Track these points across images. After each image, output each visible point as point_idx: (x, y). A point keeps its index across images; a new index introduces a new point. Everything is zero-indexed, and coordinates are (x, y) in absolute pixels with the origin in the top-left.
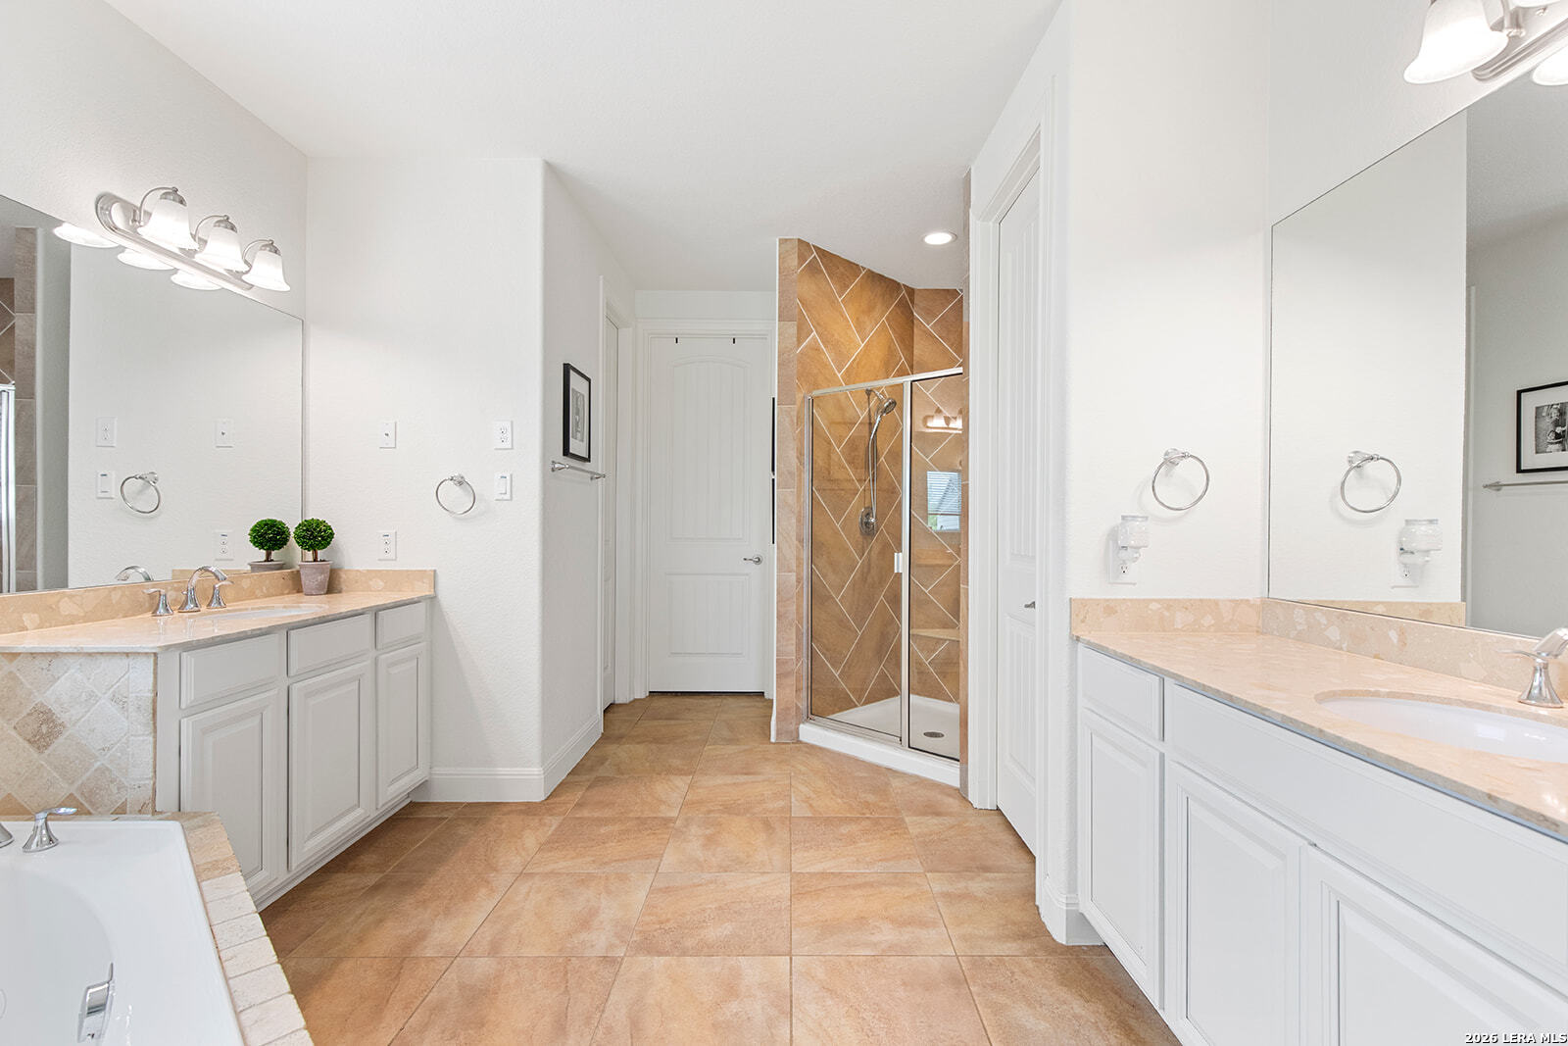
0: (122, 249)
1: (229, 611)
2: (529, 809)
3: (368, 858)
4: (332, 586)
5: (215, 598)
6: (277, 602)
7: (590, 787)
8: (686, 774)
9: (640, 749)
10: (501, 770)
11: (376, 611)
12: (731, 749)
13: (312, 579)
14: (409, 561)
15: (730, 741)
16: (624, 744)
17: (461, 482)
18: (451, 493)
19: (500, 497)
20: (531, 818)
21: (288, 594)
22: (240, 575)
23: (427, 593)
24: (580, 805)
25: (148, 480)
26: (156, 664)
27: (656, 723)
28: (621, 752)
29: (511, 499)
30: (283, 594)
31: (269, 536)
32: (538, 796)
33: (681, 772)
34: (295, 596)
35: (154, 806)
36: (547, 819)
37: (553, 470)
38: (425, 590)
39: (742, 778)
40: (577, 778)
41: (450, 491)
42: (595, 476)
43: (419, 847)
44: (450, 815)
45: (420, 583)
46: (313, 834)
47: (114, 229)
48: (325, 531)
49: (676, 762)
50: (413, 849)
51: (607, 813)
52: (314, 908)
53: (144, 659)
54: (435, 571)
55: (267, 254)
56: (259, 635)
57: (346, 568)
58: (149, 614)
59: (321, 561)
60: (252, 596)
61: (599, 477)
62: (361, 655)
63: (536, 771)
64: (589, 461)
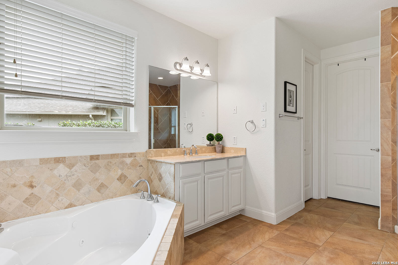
0: (180, 74)
1: (199, 156)
2: (271, 226)
3: (225, 226)
4: (223, 151)
5: (196, 152)
6: (210, 154)
7: (292, 225)
8: (332, 231)
9: (316, 217)
10: (264, 211)
11: (229, 158)
12: (356, 227)
13: (218, 149)
14: (240, 145)
15: (357, 224)
16: (311, 213)
17: (252, 122)
18: (250, 125)
19: (263, 126)
20: (270, 229)
21: (214, 152)
22: (204, 147)
23: (244, 155)
24: (287, 230)
25: (191, 125)
26: (175, 166)
27: (326, 209)
28: (308, 216)
29: (266, 127)
30: (212, 153)
31: (210, 137)
32: (274, 223)
33: (329, 230)
34: (215, 153)
35: (174, 199)
36: (275, 231)
37: (279, 117)
38: (243, 154)
39: (356, 240)
40: (289, 221)
41: (249, 125)
42: (299, 118)
43: (237, 227)
44: (248, 221)
45: (242, 152)
46: (211, 215)
47: (177, 70)
48: (221, 136)
49: (329, 226)
50: (236, 227)
51: (295, 236)
52: (209, 235)
53: (173, 165)
54: (246, 148)
55: (207, 67)
56: (196, 162)
57: (226, 146)
58: (183, 155)
59: (220, 144)
60: (205, 152)
61: (301, 118)
62: (224, 170)
63: (273, 215)
64: (296, 113)
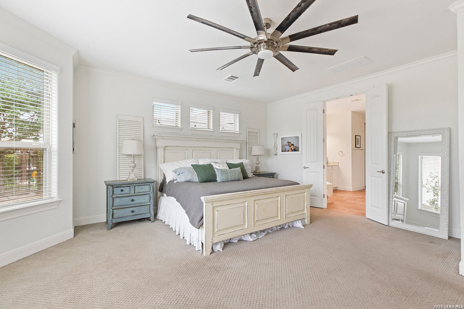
10: (347, 187)
18: (340, 153)
29: (348, 154)
37: (353, 150)
38: (337, 165)
54: (338, 162)
61: (363, 150)
62: (331, 170)
63: (351, 188)
64: (360, 147)
